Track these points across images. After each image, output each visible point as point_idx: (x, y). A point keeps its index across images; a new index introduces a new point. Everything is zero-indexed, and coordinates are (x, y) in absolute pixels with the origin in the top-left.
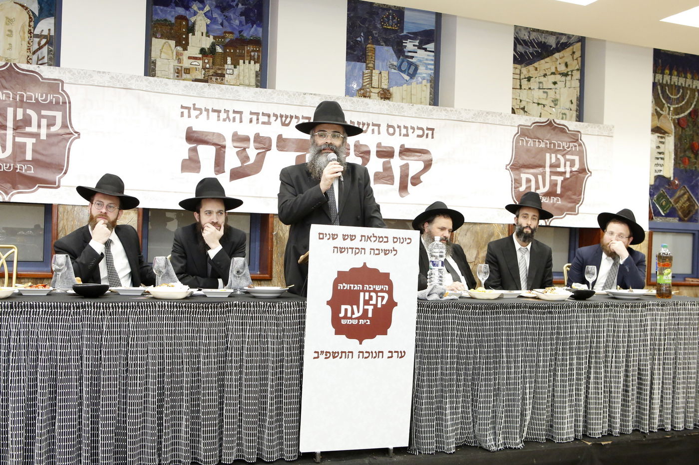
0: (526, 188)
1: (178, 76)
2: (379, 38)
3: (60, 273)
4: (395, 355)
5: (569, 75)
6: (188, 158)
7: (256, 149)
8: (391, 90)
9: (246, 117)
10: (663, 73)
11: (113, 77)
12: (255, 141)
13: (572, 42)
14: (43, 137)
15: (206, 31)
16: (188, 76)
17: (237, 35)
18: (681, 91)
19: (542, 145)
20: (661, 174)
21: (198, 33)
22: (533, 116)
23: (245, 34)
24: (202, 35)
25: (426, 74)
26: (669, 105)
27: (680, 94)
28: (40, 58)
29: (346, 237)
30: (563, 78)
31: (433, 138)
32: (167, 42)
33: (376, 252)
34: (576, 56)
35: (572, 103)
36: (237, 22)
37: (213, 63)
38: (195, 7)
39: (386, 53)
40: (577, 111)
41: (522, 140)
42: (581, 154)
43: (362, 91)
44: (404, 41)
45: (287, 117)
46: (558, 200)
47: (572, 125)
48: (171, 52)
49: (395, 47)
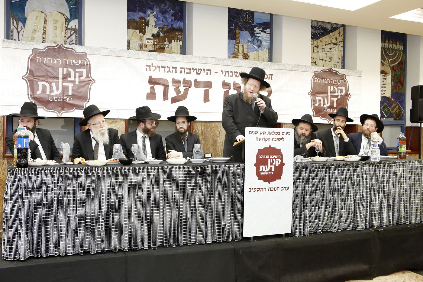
0: (319, 104)
1: (141, 49)
2: (242, 27)
3: (117, 153)
4: (284, 189)
5: (337, 44)
6: (150, 92)
7: (184, 87)
8: (248, 54)
9: (179, 70)
10: (385, 42)
11: (111, 51)
12: (183, 83)
13: (339, 27)
14: (77, 83)
15: (154, 25)
16: (146, 49)
17: (170, 27)
18: (394, 51)
19: (326, 82)
20: (385, 95)
21: (150, 26)
22: (320, 66)
23: (174, 26)
24: (153, 27)
25: (266, 45)
26: (388, 59)
27: (394, 53)
28: (71, 41)
29: (261, 133)
30: (335, 46)
31: (272, 79)
32: (135, 31)
33: (275, 139)
34: (341, 34)
35: (339, 59)
36: (170, 20)
37: (159, 42)
38: (149, 12)
39: (245, 34)
40: (342, 63)
41: (316, 79)
42: (346, 86)
43: (234, 55)
44: (254, 28)
45: (199, 70)
46: (334, 110)
47: (341, 71)
48: (137, 36)
49: (250, 31)
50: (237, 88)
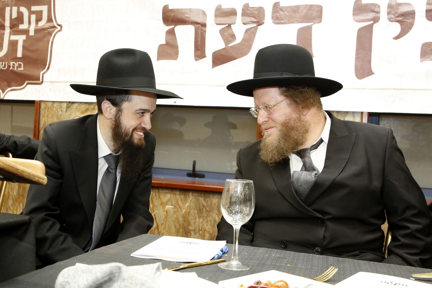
6: (165, 43)
7: (244, 24)
12: (244, 14)
14: (32, 33)
50: (403, 15)
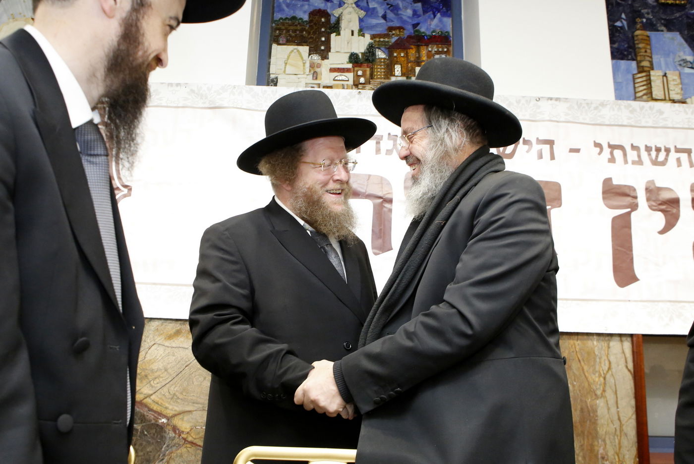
2: (654, 20)
8: (688, 100)
15: (358, 28)
17: (409, 31)
21: (345, 31)
23: (423, 29)
24: (353, 34)
32: (295, 49)
36: (409, 12)
37: (372, 76)
39: (669, 42)
48: (301, 63)
49: (686, 32)
